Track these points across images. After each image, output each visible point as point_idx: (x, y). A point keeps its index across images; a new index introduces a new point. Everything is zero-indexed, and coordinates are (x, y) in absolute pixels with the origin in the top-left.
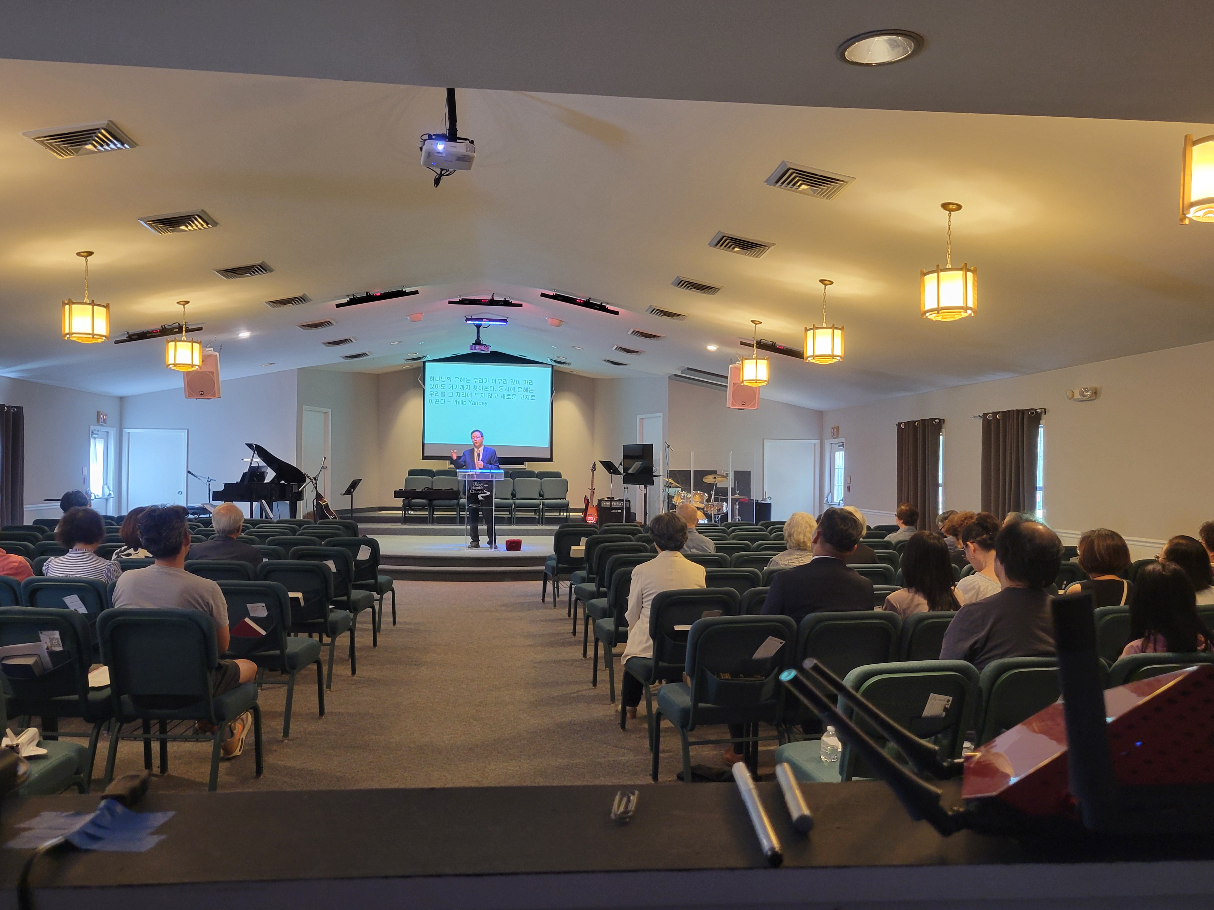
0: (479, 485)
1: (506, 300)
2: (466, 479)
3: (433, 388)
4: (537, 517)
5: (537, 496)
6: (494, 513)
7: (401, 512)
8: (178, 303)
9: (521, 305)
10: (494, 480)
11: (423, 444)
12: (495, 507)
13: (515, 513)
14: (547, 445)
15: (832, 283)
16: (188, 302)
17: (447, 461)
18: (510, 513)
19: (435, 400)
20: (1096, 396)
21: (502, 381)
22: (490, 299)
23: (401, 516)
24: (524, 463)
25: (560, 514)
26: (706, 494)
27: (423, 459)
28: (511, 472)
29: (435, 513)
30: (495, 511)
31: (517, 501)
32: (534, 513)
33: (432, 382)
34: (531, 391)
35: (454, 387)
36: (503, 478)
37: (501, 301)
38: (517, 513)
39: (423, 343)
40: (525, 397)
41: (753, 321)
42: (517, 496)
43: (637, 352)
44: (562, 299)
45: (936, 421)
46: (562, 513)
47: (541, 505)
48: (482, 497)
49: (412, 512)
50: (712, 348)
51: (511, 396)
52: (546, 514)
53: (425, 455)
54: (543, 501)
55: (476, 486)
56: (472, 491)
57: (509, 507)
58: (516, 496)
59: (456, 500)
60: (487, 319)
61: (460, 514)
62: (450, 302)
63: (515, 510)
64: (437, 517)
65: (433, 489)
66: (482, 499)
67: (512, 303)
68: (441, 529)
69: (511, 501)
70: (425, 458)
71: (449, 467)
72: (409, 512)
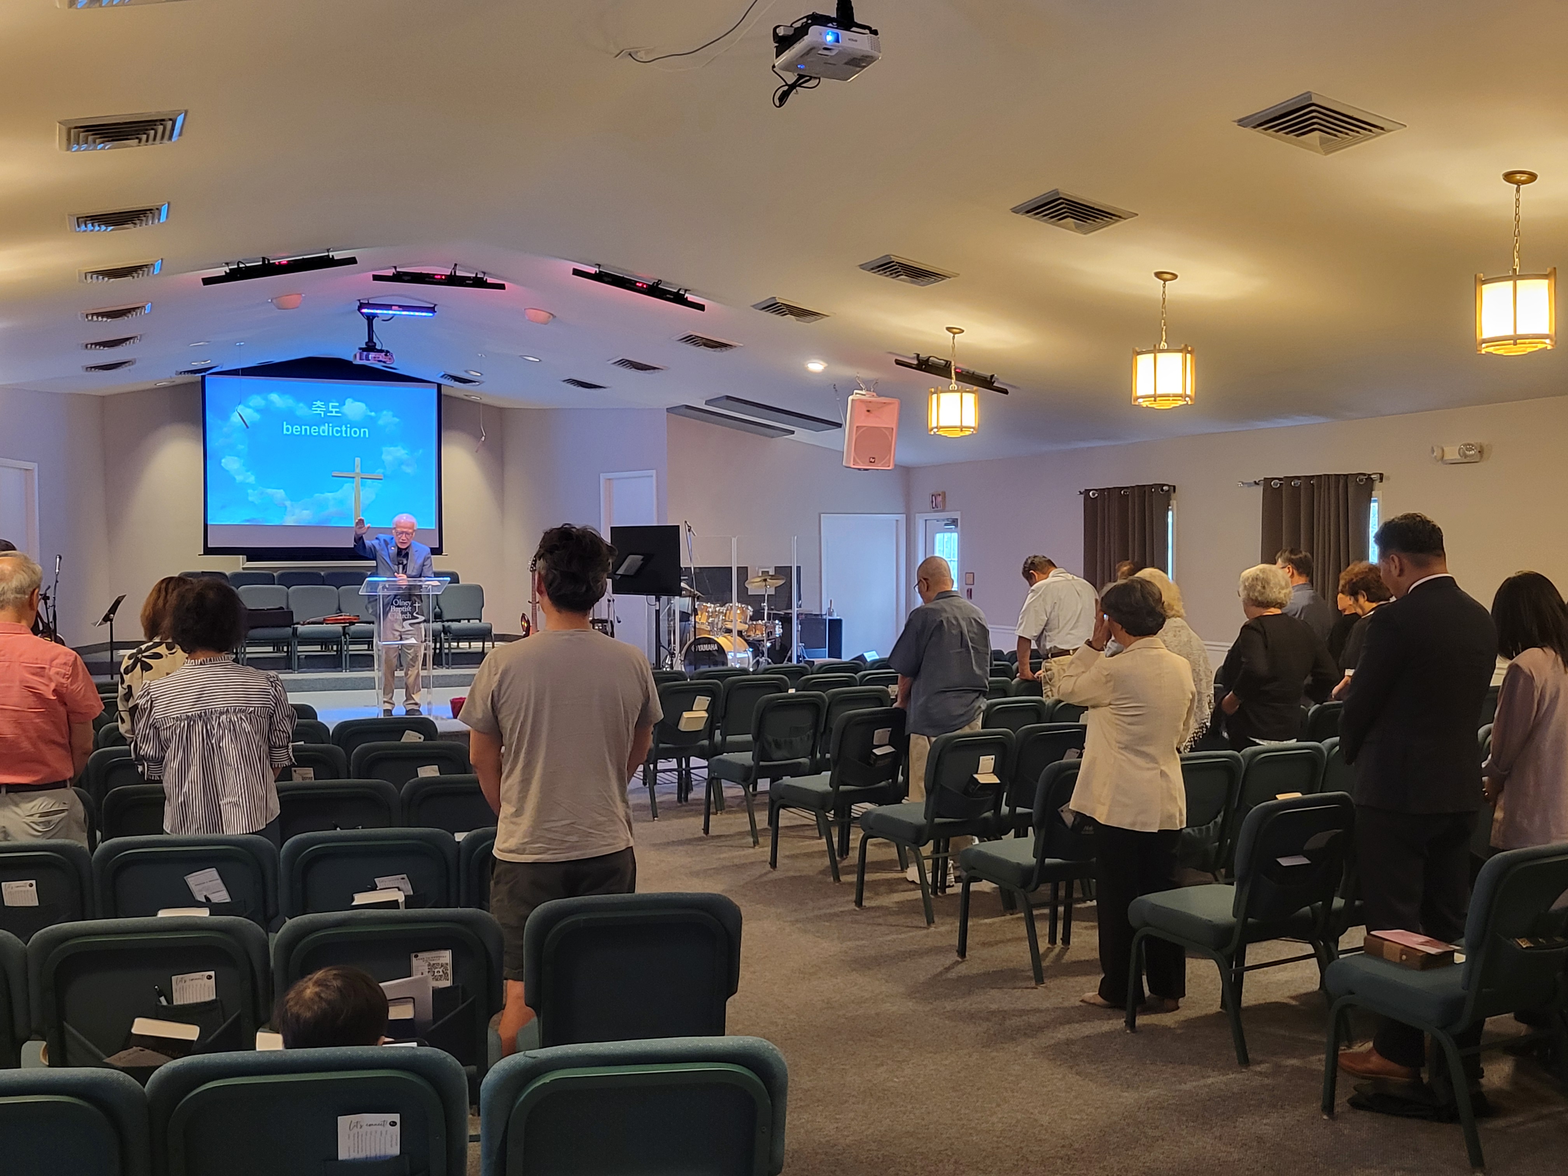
1: (478, 276)
9: (502, 287)
11: (206, 526)
14: (433, 526)
15: (1175, 276)
17: (241, 556)
20: (1482, 457)
22: (449, 274)
26: (750, 607)
27: (205, 554)
37: (469, 278)
41: (948, 329)
43: (654, 368)
44: (610, 280)
45: (1164, 488)
50: (816, 366)
53: (209, 546)
54: (446, 624)
60: (400, 306)
62: (376, 278)
67: (488, 281)
70: (208, 551)
71: (244, 566)
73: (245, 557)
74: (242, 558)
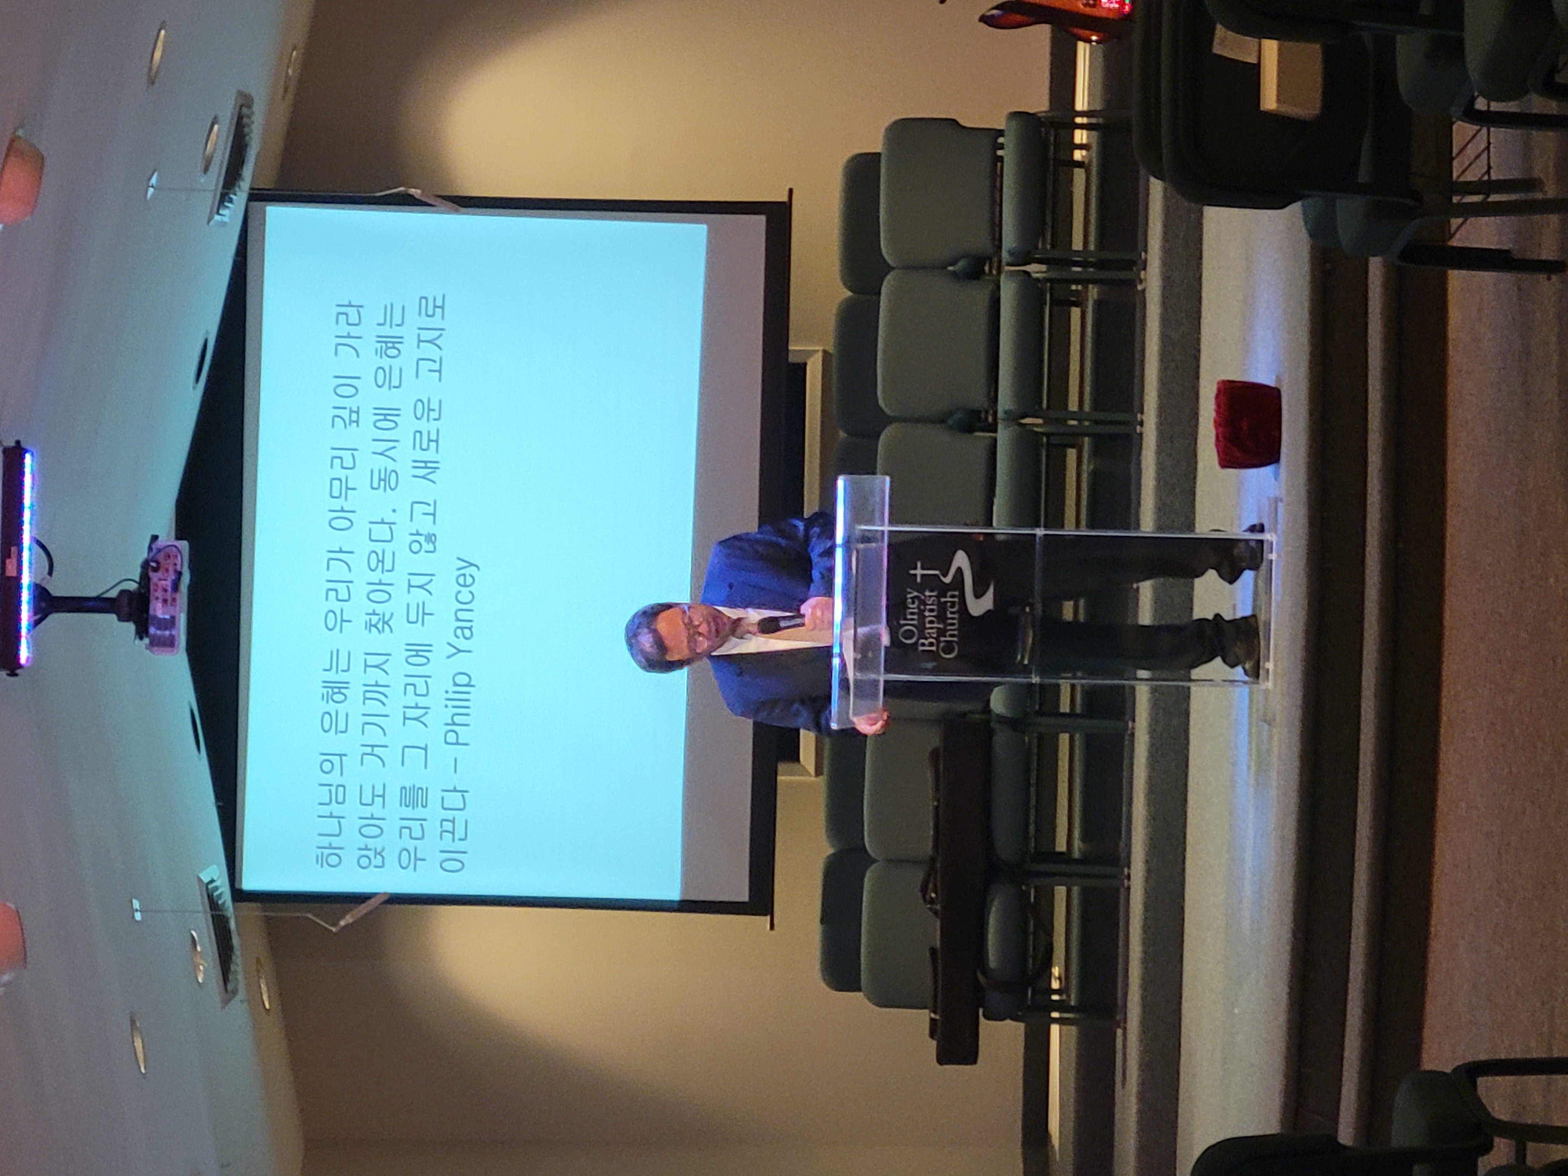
0: (913, 607)
2: (882, 678)
3: (377, 853)
4: (1093, 292)
5: (979, 294)
6: (1069, 530)
7: (1055, 1029)
10: (887, 528)
11: (686, 906)
12: (1037, 525)
13: (1073, 416)
14: (697, 231)
17: (780, 777)
18: (1072, 439)
19: (447, 842)
21: (342, 474)
23: (1073, 1029)
24: (792, 359)
25: (1080, 164)
27: (769, 911)
28: (842, 435)
29: (1061, 846)
30: (1062, 526)
31: (1006, 400)
32: (1076, 312)
33: (350, 856)
34: (397, 319)
35: (373, 735)
36: (879, 477)
38: (1073, 406)
39: (136, 904)
40: (429, 350)
42: (978, 399)
46: (1078, 155)
47: (1032, 268)
48: (978, 595)
49: (1056, 971)
51: (423, 425)
52: (1077, 244)
53: (745, 899)
54: (1005, 256)
55: (921, 627)
56: (949, 648)
57: (1037, 446)
58: (976, 405)
59: (991, 733)
61: (1072, 715)
63: (1052, 414)
64: (1084, 838)
65: (933, 860)
66: (990, 594)
68: (1153, 818)
69: (1004, 436)
70: (760, 901)
71: (812, 769)
72: (1055, 985)
73: (781, 767)
74: (785, 778)
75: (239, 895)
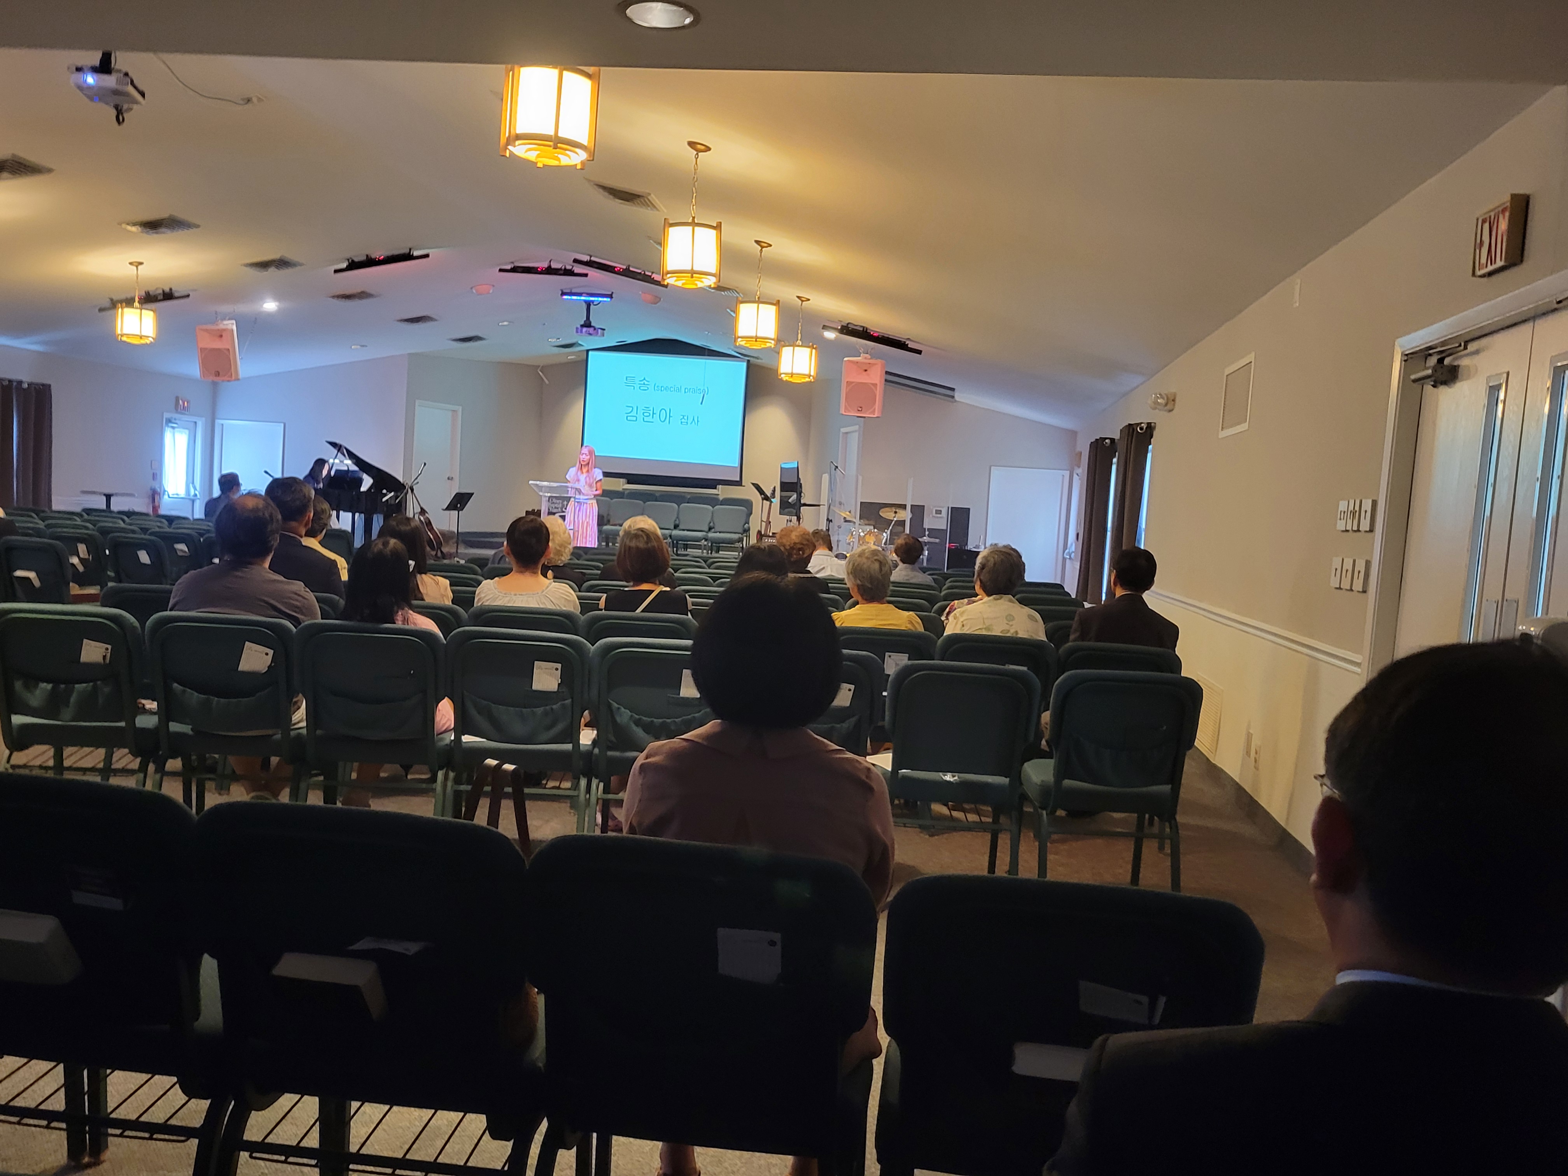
0: (558, 501)
1: (567, 267)
8: (131, 264)
14: (737, 464)
16: (141, 263)
22: (547, 266)
26: (883, 533)
37: (560, 269)
45: (1107, 441)
62: (501, 270)
67: (575, 272)
75: (588, 351)
